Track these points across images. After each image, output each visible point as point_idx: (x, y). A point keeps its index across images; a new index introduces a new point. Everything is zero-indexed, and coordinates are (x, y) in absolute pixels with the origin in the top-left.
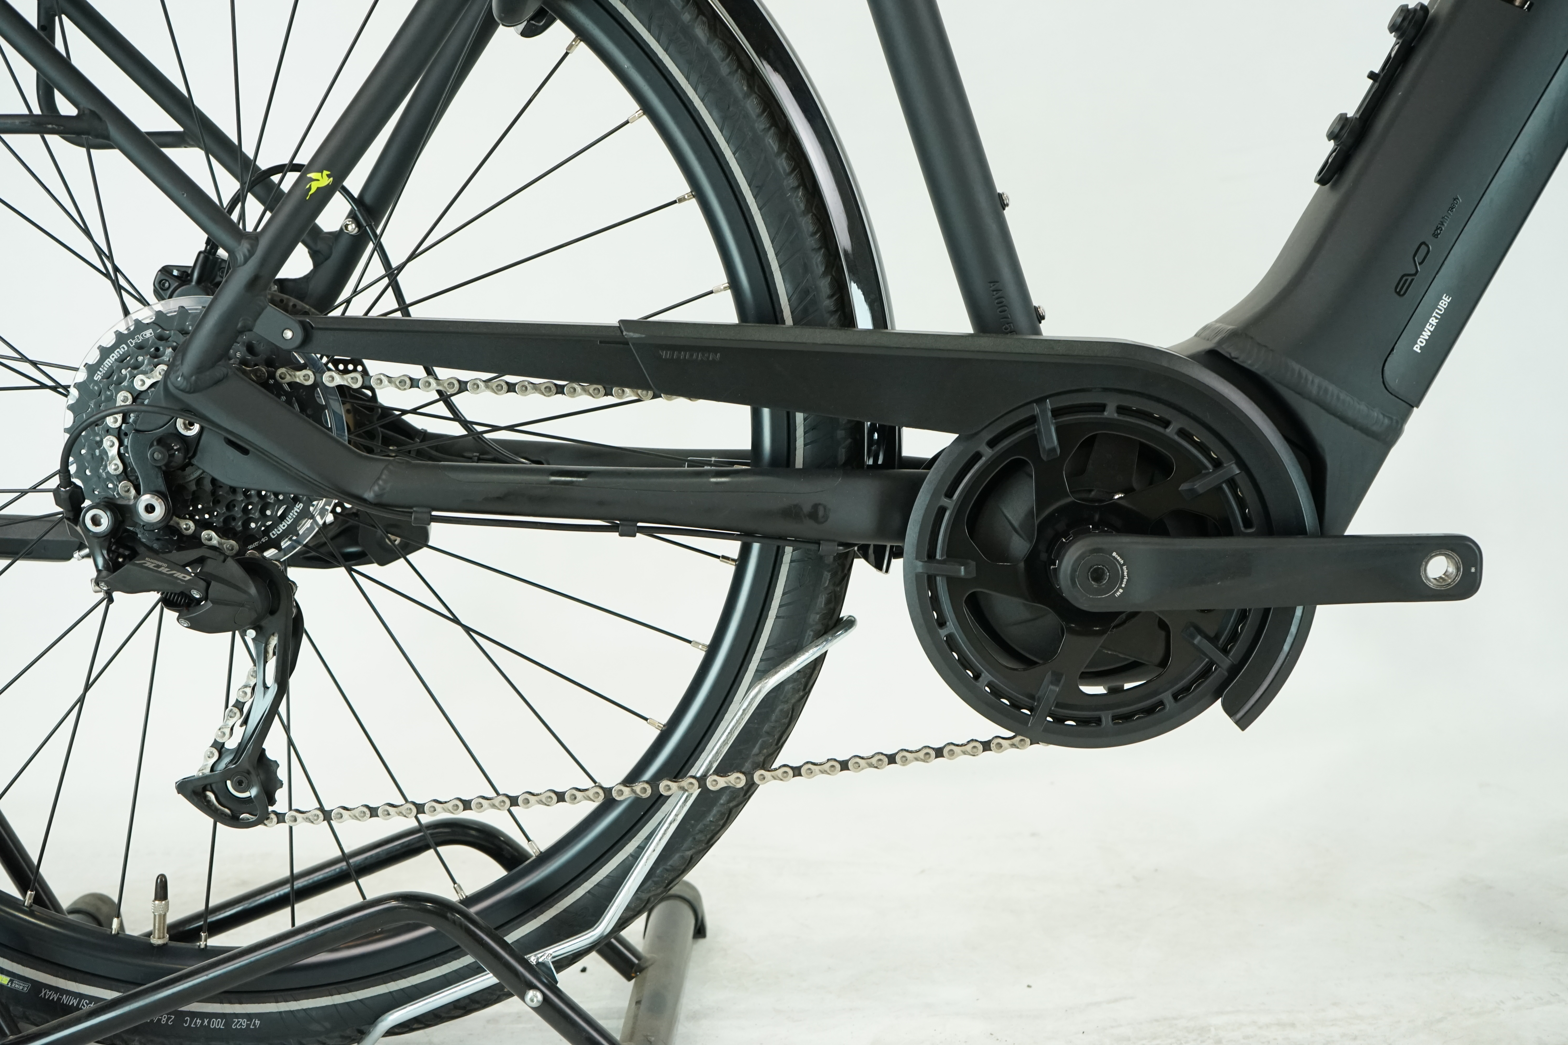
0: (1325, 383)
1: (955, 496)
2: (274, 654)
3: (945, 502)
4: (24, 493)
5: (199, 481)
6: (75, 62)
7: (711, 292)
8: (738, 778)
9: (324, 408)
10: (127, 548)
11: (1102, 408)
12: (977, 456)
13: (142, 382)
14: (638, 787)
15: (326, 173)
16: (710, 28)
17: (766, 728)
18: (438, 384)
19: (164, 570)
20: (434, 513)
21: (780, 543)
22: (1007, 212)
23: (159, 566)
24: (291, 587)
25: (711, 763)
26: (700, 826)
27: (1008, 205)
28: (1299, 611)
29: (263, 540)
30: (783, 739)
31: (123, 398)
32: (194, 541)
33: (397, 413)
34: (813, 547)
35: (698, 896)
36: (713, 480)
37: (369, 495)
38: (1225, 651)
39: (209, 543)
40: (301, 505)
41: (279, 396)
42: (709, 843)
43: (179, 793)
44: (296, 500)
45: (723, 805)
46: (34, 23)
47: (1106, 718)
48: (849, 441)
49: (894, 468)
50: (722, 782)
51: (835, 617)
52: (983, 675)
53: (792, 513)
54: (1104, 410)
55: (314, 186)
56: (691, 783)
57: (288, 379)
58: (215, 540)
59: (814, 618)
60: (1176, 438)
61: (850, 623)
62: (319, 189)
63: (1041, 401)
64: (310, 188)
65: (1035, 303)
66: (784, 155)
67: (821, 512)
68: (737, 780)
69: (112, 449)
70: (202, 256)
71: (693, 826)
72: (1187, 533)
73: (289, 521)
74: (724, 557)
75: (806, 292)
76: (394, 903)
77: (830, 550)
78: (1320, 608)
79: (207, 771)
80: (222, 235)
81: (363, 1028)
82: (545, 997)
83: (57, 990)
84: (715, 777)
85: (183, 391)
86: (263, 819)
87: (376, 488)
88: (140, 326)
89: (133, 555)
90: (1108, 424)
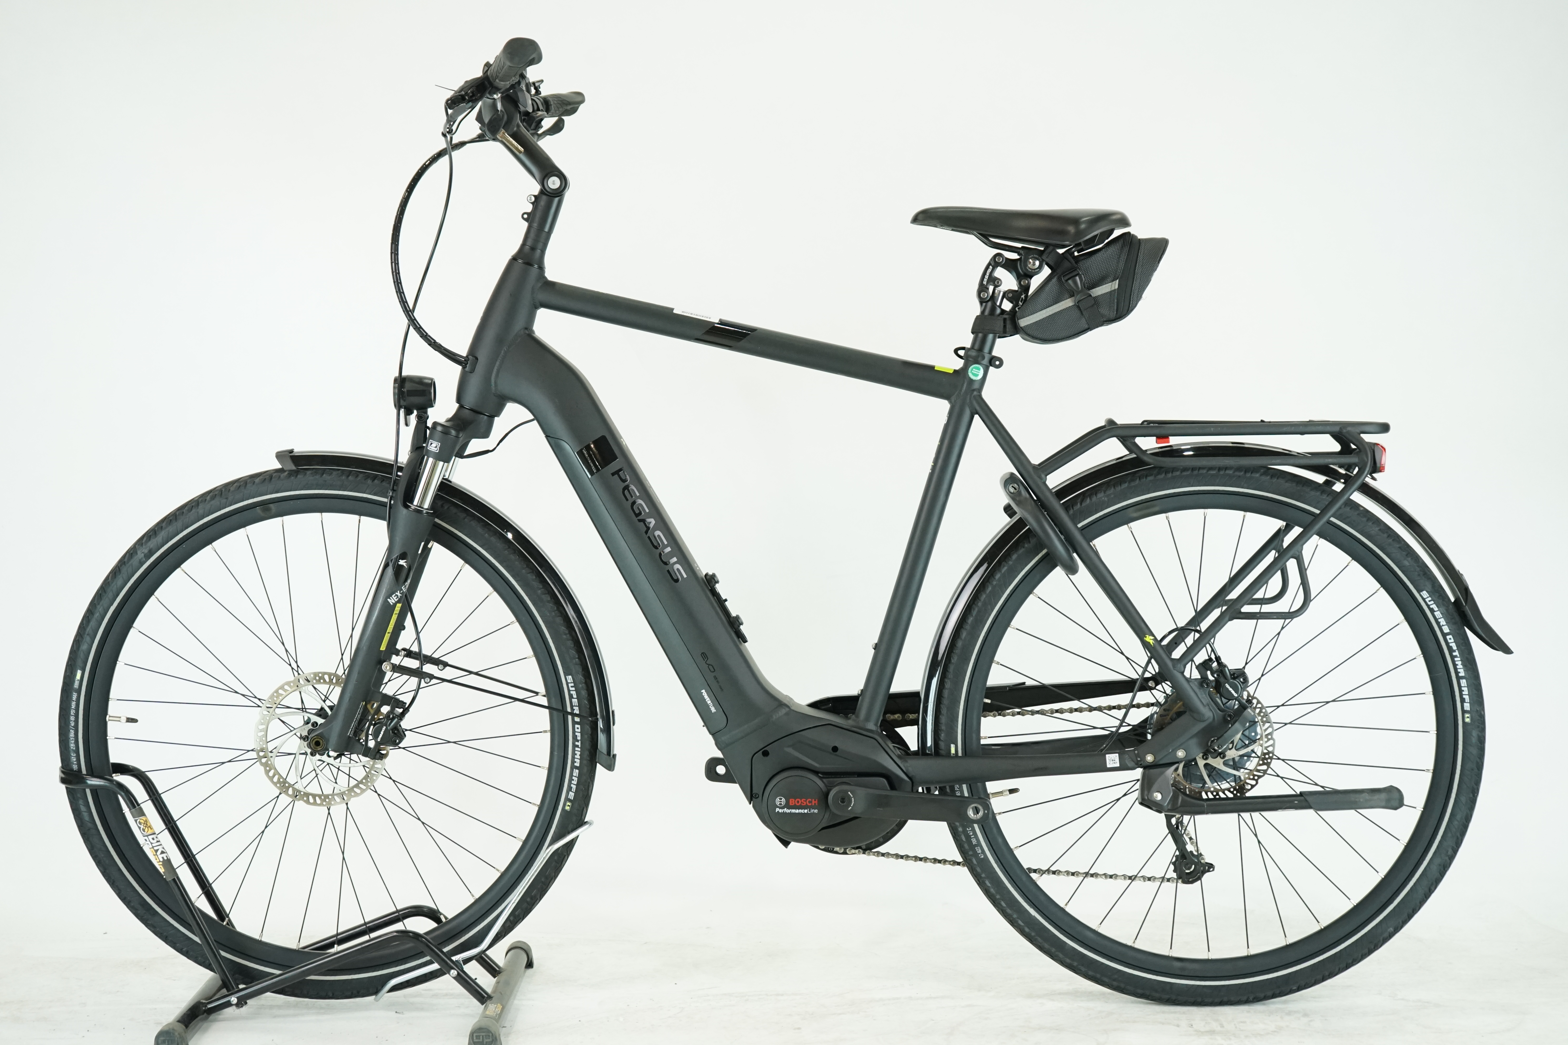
35: (530, 949)
61: (590, 825)
76: (395, 934)
82: (458, 973)
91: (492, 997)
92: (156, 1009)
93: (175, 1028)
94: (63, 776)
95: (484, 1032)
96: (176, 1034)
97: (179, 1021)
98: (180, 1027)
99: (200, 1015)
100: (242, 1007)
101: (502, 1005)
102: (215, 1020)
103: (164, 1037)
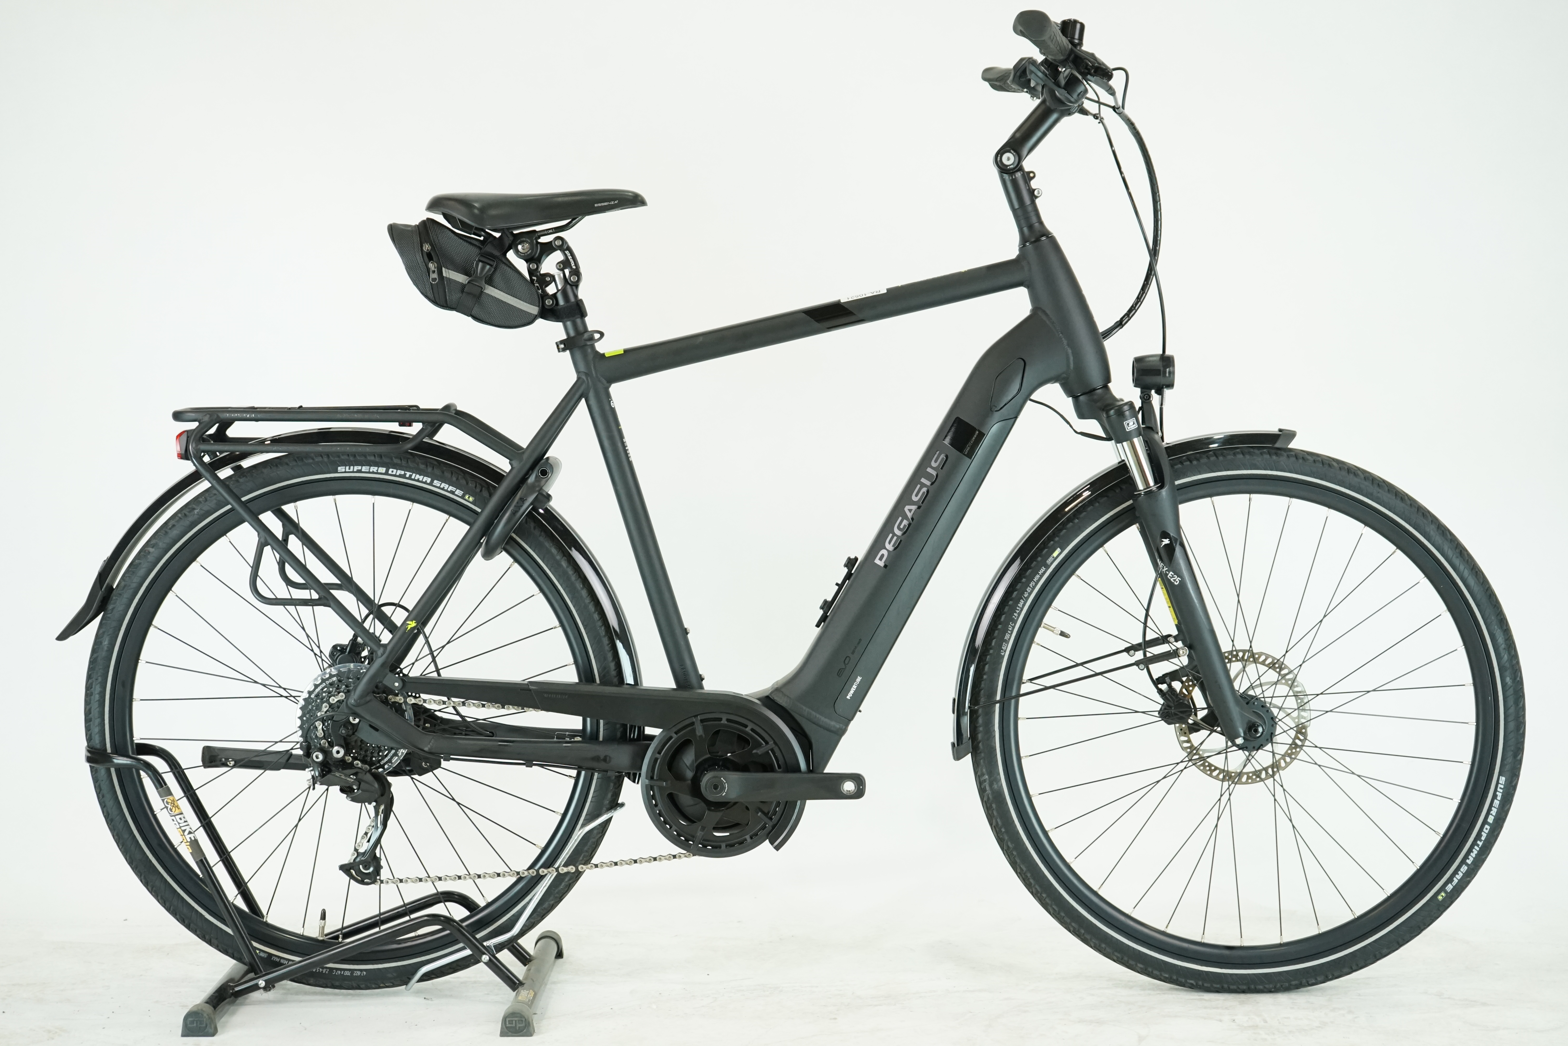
0: (811, 711)
1: (662, 754)
2: (382, 813)
3: (658, 756)
4: (276, 742)
5: (356, 741)
6: (308, 567)
7: (566, 665)
8: (572, 868)
9: (406, 711)
10: (327, 768)
11: (720, 719)
12: (671, 738)
13: (333, 700)
14: (531, 871)
15: (414, 621)
16: (568, 561)
17: (586, 849)
18: (454, 704)
19: (343, 777)
20: (451, 757)
21: (593, 771)
22: (689, 636)
23: (341, 776)
24: (390, 785)
25: (561, 862)
26: (557, 891)
27: (689, 633)
28: (799, 803)
29: (378, 765)
30: (593, 854)
31: (325, 707)
32: (352, 764)
33: (433, 711)
34: (605, 773)
35: (560, 939)
36: (564, 745)
37: (426, 749)
38: (771, 819)
39: (357, 766)
40: (394, 751)
41: (387, 706)
42: (560, 899)
43: (340, 870)
44: (392, 749)
45: (567, 881)
46: (280, 538)
47: (723, 845)
48: (622, 729)
49: (640, 741)
50: (565, 870)
51: (616, 802)
52: (673, 827)
53: (596, 759)
54: (721, 721)
55: (409, 627)
56: (553, 870)
57: (393, 700)
58: (360, 765)
59: (607, 802)
60: (750, 732)
61: (622, 805)
62: (411, 628)
63: (696, 716)
64: (407, 628)
65: (700, 673)
66: (597, 612)
67: (608, 760)
68: (572, 869)
69: (320, 727)
70: (351, 642)
71: (554, 890)
72: (757, 771)
73: (389, 757)
74: (570, 776)
75: (605, 668)
76: (426, 918)
77: (612, 774)
78: (808, 802)
79: (352, 861)
80: (360, 633)
81: (409, 977)
82: (490, 958)
83: (279, 957)
84: (563, 868)
85: (354, 706)
86: (374, 882)
87: (429, 746)
88: (331, 676)
89: (329, 771)
90: (724, 725)
91: (524, 984)
92: (180, 992)
93: (204, 1009)
94: (89, 755)
95: (517, 1017)
96: (205, 1015)
97: (207, 1002)
98: (209, 1009)
99: (228, 998)
100: (270, 990)
101: (534, 991)
102: (242, 1004)
103: (192, 1018)
